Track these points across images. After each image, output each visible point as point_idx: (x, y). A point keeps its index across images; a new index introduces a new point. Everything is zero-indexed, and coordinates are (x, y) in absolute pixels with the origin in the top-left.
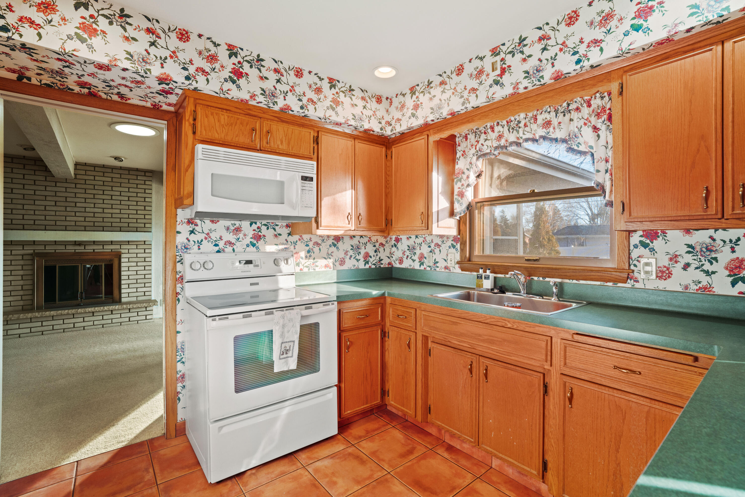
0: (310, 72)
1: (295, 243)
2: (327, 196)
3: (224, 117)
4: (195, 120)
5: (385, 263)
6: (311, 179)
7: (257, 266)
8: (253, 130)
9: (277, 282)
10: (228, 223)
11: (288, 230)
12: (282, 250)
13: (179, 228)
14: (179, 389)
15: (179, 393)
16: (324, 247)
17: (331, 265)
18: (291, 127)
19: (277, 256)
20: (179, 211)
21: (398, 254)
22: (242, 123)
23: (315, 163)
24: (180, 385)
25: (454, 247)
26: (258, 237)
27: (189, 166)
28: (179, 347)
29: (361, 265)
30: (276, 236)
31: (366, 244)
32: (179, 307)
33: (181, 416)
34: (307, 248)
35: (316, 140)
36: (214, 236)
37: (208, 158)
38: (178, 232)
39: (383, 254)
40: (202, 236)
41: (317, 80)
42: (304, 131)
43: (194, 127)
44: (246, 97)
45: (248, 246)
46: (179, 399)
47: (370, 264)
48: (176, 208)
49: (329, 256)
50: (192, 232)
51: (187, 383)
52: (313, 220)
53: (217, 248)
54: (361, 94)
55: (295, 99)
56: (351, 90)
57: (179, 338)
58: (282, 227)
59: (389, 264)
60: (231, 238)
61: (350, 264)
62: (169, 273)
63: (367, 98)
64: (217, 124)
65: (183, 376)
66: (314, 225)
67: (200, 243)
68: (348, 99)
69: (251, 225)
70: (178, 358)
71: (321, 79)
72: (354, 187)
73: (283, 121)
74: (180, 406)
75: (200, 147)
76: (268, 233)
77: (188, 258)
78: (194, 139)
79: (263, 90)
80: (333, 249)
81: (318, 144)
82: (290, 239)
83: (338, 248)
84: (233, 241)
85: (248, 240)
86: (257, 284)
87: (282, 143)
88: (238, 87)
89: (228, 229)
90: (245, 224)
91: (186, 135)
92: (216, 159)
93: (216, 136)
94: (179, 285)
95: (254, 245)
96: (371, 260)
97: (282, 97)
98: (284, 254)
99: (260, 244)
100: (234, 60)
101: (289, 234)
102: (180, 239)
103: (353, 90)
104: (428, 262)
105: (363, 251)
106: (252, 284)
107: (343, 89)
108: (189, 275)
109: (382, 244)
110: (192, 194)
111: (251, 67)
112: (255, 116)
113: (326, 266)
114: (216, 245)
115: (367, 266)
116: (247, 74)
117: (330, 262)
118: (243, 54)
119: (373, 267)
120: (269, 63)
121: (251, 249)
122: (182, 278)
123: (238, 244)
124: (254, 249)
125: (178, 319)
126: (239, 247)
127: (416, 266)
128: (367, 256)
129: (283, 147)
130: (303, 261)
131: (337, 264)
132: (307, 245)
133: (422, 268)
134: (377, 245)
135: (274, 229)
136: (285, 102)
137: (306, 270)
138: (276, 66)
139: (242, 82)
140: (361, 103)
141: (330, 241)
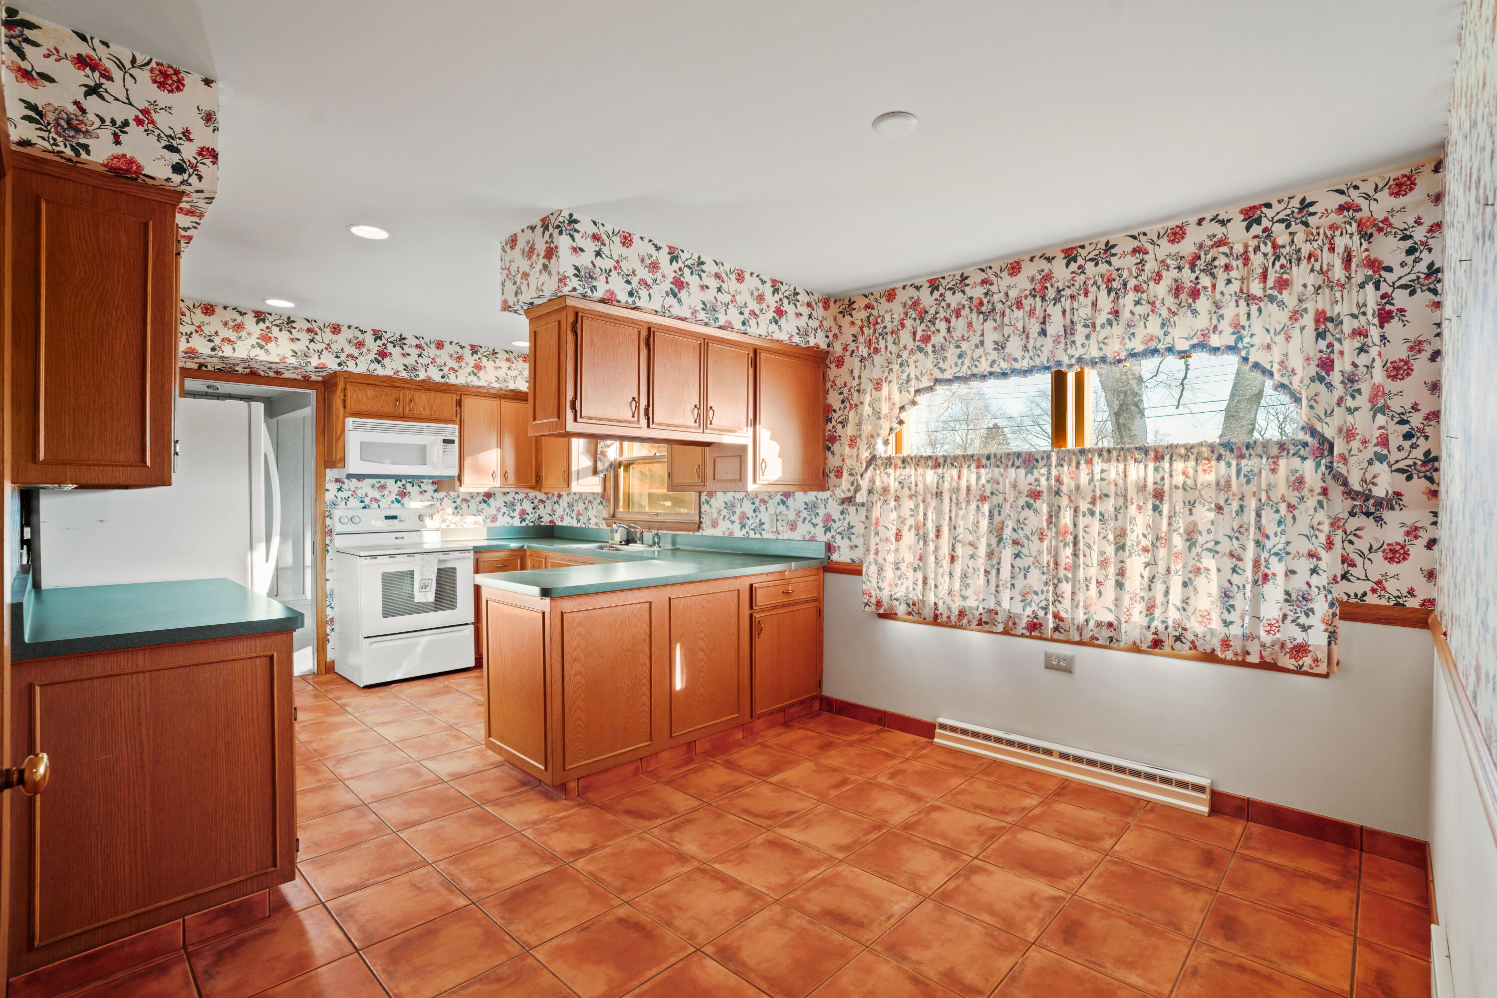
0: (451, 343)
1: (442, 500)
2: (470, 455)
3: (370, 391)
4: (345, 396)
5: (546, 521)
6: (453, 442)
7: (402, 521)
8: (397, 400)
9: (421, 537)
10: (373, 481)
11: (434, 487)
12: (428, 506)
13: (328, 486)
14: (328, 631)
15: (328, 634)
16: (473, 504)
17: (482, 522)
18: (433, 394)
19: (422, 512)
20: (328, 471)
21: (560, 511)
22: (386, 395)
23: (457, 427)
24: (329, 628)
25: (602, 503)
26: (403, 494)
27: (341, 436)
28: (328, 593)
29: (517, 522)
30: (421, 492)
31: (522, 500)
32: (328, 557)
33: (330, 656)
34: (455, 505)
35: (459, 403)
36: (360, 493)
37: (357, 427)
38: (327, 490)
39: (542, 511)
40: (349, 493)
41: (458, 349)
42: (447, 396)
43: (344, 401)
44: (390, 373)
45: (393, 502)
46: (328, 640)
47: (527, 522)
48: (325, 468)
49: (479, 512)
50: (340, 489)
51: (336, 626)
52: (456, 479)
53: (363, 505)
54: (506, 356)
55: (436, 370)
56: (495, 353)
57: (329, 586)
58: (427, 484)
59: (551, 522)
60: (377, 494)
61: (503, 521)
62: (319, 526)
63: (513, 359)
64: (365, 398)
65: (332, 620)
66: (457, 483)
67: (347, 499)
68: (491, 362)
69: (396, 482)
70: (328, 603)
71: (462, 347)
72: (500, 445)
73: (425, 389)
74: (329, 646)
75: (350, 421)
76: (414, 490)
77: (337, 514)
78: (345, 412)
79: (405, 365)
80: (483, 505)
81: (460, 407)
82: (436, 495)
83: (489, 505)
84: (378, 498)
85: (393, 497)
86: (402, 538)
87: (424, 409)
88: (383, 366)
89: (373, 486)
90: (390, 483)
91: (338, 409)
92: (364, 428)
93: (364, 408)
94: (328, 538)
95: (398, 501)
96: (528, 517)
97: (423, 370)
98: (430, 511)
99: (405, 500)
100: (379, 342)
101: (435, 491)
102: (329, 496)
103: (497, 353)
104: (583, 519)
105: (518, 508)
106: (396, 538)
107: (485, 354)
108: (339, 528)
109: (542, 501)
110: (343, 459)
111: (394, 346)
112: (398, 387)
113: (475, 523)
114: (362, 502)
115: (524, 524)
116: (390, 354)
117: (480, 519)
118: (386, 336)
119: (531, 524)
120: (412, 341)
121: (396, 505)
122: (331, 531)
123: (383, 500)
124: (399, 505)
125: (327, 569)
126: (384, 503)
127: (574, 523)
128: (523, 513)
129: (426, 413)
130: (450, 518)
131: (488, 520)
132: (455, 502)
133: (579, 525)
134: (536, 502)
135: (420, 486)
136: (427, 374)
137: (453, 526)
138: (417, 342)
139: (386, 361)
140: (505, 365)
141: (480, 498)
